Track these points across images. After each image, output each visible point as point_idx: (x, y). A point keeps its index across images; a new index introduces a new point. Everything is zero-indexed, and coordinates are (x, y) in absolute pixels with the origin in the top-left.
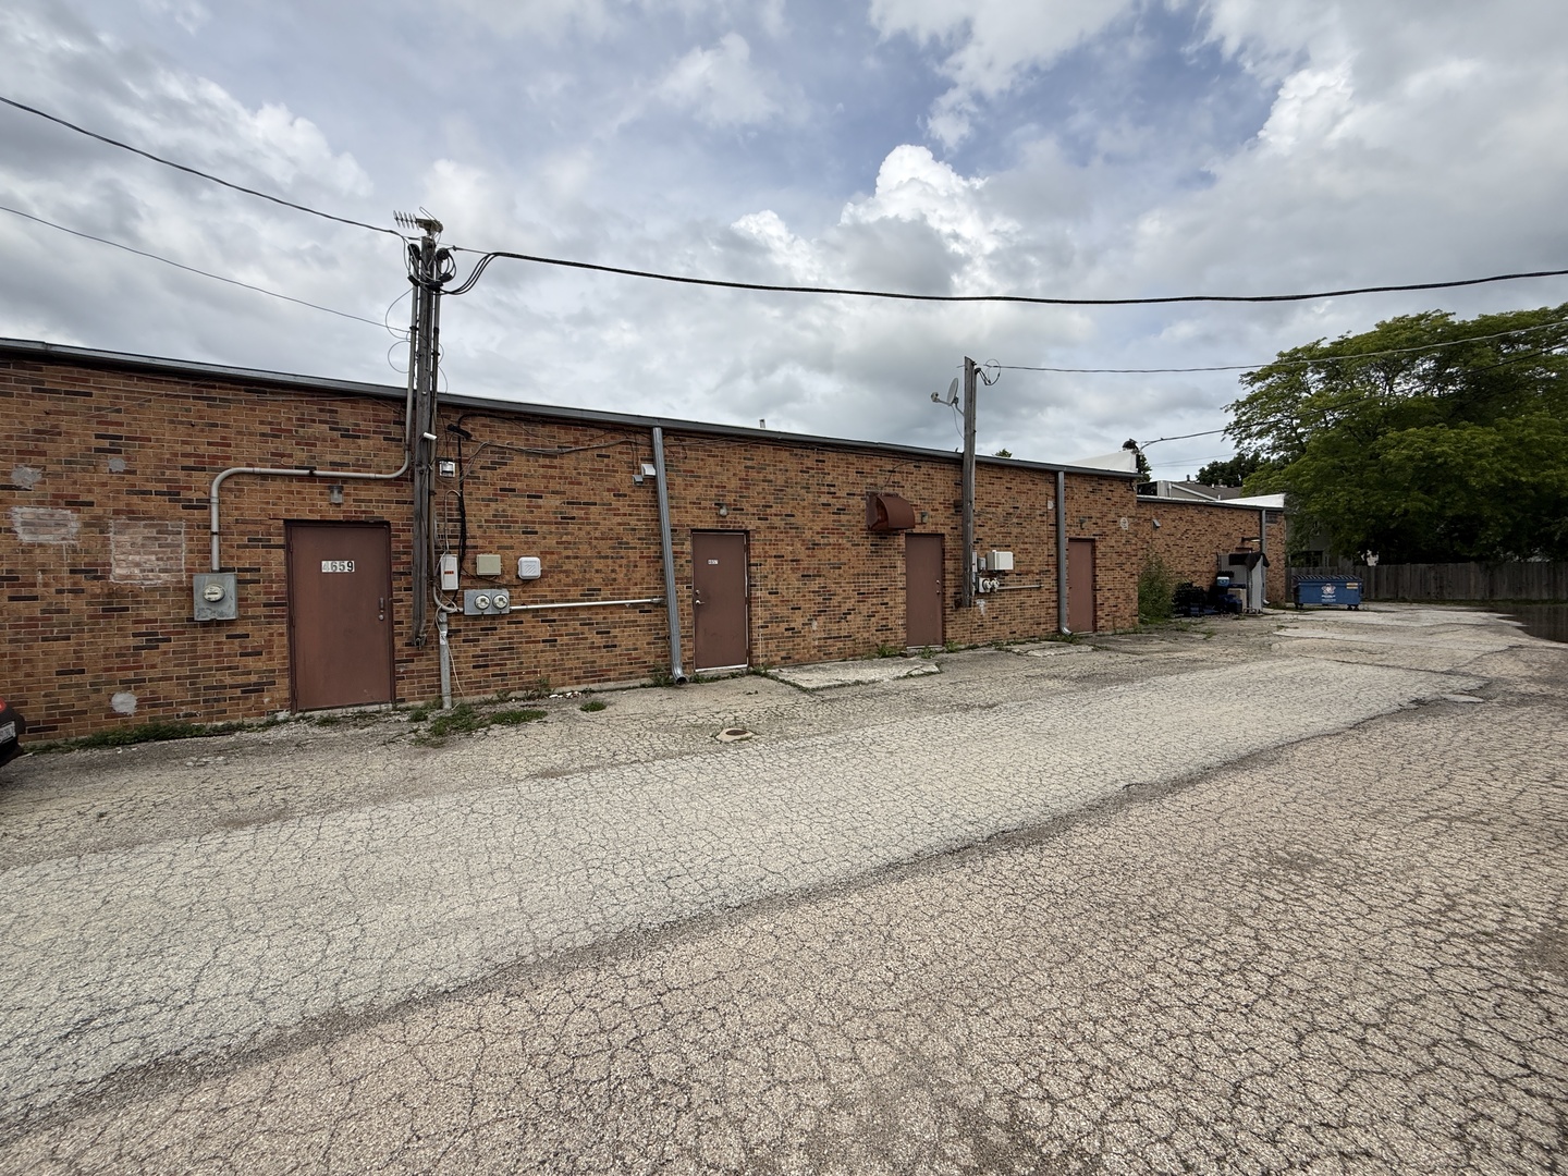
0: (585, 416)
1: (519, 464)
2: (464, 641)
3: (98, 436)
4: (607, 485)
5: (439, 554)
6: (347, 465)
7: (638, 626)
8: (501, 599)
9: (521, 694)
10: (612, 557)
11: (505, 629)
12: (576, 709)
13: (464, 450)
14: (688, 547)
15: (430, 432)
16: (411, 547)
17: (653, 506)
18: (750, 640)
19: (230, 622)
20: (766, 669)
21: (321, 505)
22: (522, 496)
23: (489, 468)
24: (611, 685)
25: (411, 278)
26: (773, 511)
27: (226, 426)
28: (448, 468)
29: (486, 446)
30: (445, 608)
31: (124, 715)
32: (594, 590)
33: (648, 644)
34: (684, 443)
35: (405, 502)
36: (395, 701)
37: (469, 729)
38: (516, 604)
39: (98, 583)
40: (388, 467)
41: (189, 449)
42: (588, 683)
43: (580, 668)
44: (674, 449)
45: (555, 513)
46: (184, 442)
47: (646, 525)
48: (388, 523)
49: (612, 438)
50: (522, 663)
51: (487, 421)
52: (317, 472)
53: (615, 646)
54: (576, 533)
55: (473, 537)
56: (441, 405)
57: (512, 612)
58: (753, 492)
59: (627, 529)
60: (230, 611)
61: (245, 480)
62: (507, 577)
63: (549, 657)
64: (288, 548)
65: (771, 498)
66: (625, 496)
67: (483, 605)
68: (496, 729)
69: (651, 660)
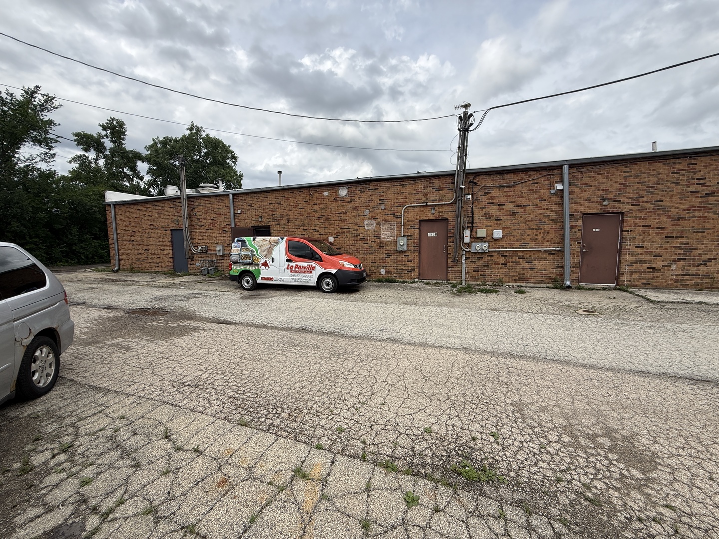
0: (527, 167)
1: (496, 192)
2: (471, 262)
3: (380, 200)
4: (536, 196)
5: (464, 229)
6: (436, 200)
7: (547, 260)
8: (485, 246)
9: (491, 284)
10: (536, 229)
11: (486, 258)
12: (512, 292)
13: (474, 190)
14: (580, 222)
15: (463, 185)
16: (454, 227)
17: (560, 204)
18: (619, 271)
19: (405, 251)
20: (627, 288)
21: (429, 214)
22: (496, 205)
23: (484, 195)
24: (532, 285)
25: (459, 129)
26: (644, 199)
27: (406, 192)
28: (468, 197)
29: (483, 187)
30: (465, 249)
31: (383, 275)
32: (526, 243)
33: (552, 269)
34: (582, 170)
35: (453, 211)
36: (447, 280)
37: (470, 293)
38: (491, 249)
39: (379, 239)
40: (449, 199)
41: (398, 201)
42: (520, 283)
43: (517, 276)
44: (576, 174)
45: (510, 211)
46: (397, 199)
47: (556, 213)
48: (448, 219)
49: (540, 174)
50: (492, 272)
51: (484, 176)
52: (428, 204)
53: (535, 268)
54: (519, 218)
55: (476, 223)
56: (467, 173)
57: (489, 251)
58: (629, 190)
59: (545, 216)
60: (405, 248)
61: (410, 208)
62: (488, 238)
63: (504, 270)
64: (420, 229)
65: (643, 193)
66: (545, 200)
67: (478, 248)
68: (479, 294)
69: (553, 276)
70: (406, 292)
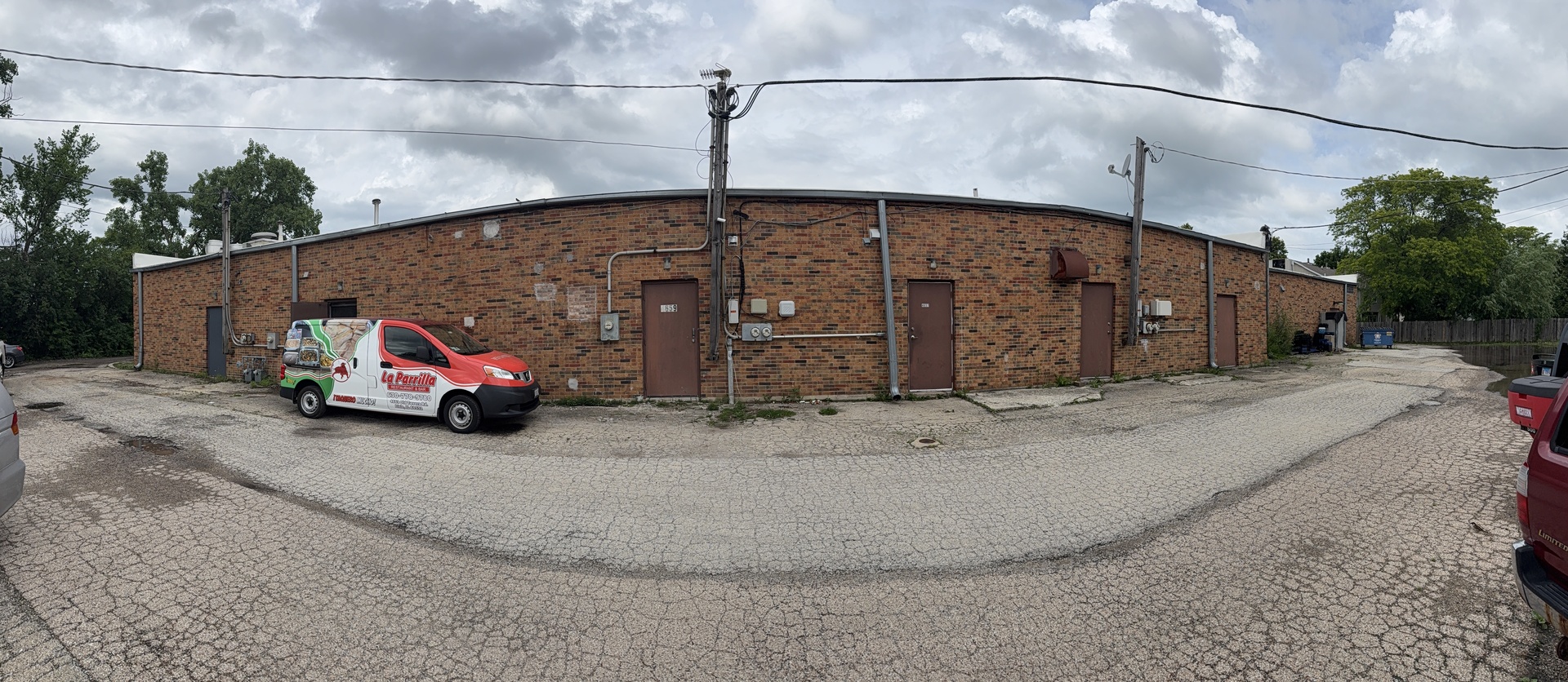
0: (827, 195)
1: (780, 234)
2: (742, 359)
3: (563, 243)
4: (843, 247)
5: (727, 299)
6: (673, 244)
7: (866, 353)
8: (767, 331)
9: (779, 398)
10: (847, 301)
11: (770, 351)
12: (815, 412)
13: (743, 227)
14: (905, 293)
15: (722, 217)
16: (709, 295)
17: (878, 262)
18: (954, 369)
19: (616, 342)
20: (965, 393)
21: (660, 270)
22: (782, 257)
23: (760, 239)
24: (845, 397)
25: (711, 114)
26: (974, 264)
27: (614, 228)
28: (733, 241)
29: (758, 223)
30: (731, 335)
31: (572, 390)
32: (833, 325)
33: (873, 367)
34: (902, 211)
35: (706, 265)
36: (701, 396)
37: (742, 419)
38: (776, 334)
39: (563, 320)
40: (697, 243)
41: (598, 244)
42: (828, 394)
43: (822, 383)
44: (895, 216)
45: (806, 268)
46: (597, 241)
47: (873, 276)
48: (697, 280)
49: (848, 210)
50: (781, 376)
51: (759, 205)
52: (658, 250)
53: (848, 368)
54: (820, 283)
55: (749, 287)
56: (728, 197)
57: (774, 339)
58: (957, 249)
59: (858, 280)
60: (615, 335)
61: (623, 259)
62: (771, 315)
63: (799, 373)
64: (642, 297)
65: (972, 255)
66: (857, 254)
67: (755, 334)
68: (760, 421)
69: (876, 380)
70: (619, 426)
